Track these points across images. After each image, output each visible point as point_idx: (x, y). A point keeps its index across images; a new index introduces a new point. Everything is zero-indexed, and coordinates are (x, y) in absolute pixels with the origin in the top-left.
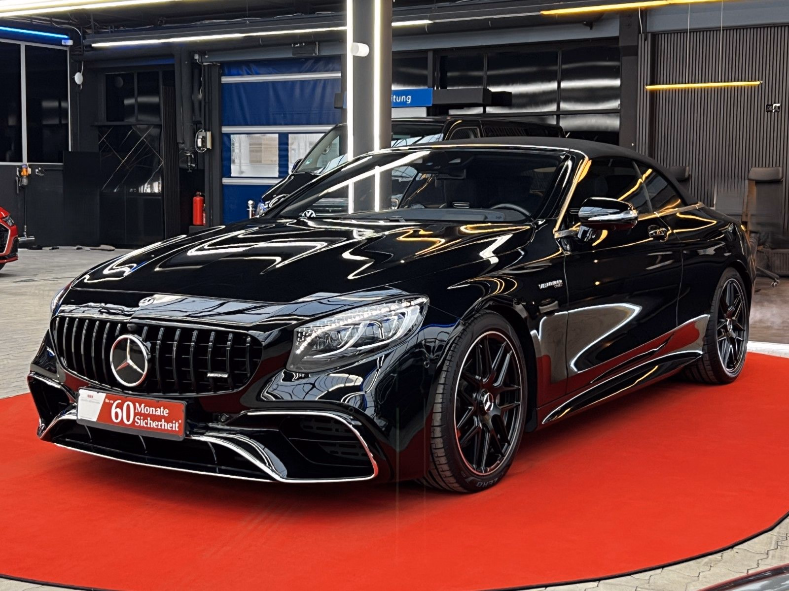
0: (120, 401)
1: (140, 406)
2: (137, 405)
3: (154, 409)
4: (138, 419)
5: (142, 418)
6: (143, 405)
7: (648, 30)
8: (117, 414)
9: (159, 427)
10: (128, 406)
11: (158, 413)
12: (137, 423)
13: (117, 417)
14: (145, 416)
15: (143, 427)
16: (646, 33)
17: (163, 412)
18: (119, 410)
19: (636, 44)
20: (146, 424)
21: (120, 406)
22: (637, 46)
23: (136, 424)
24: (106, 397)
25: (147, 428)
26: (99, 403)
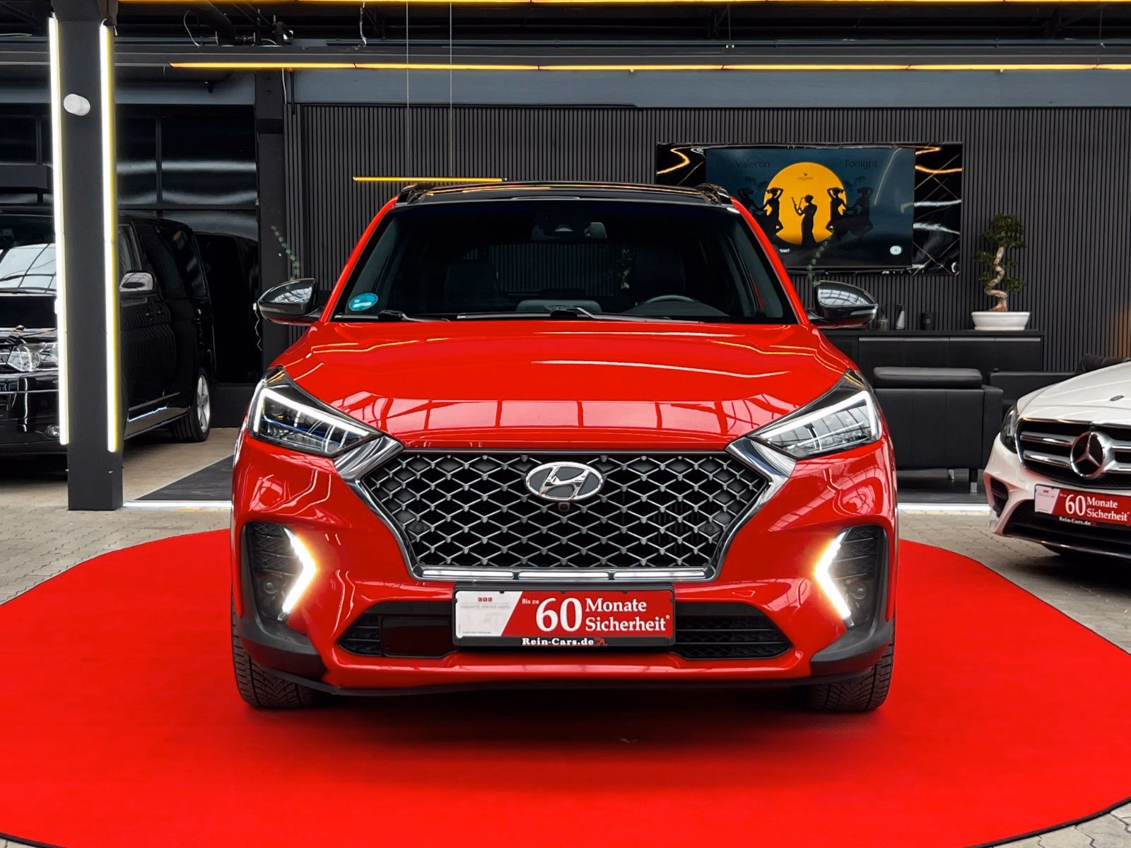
7: (297, 100)
16: (294, 104)
19: (281, 118)
22: (283, 120)
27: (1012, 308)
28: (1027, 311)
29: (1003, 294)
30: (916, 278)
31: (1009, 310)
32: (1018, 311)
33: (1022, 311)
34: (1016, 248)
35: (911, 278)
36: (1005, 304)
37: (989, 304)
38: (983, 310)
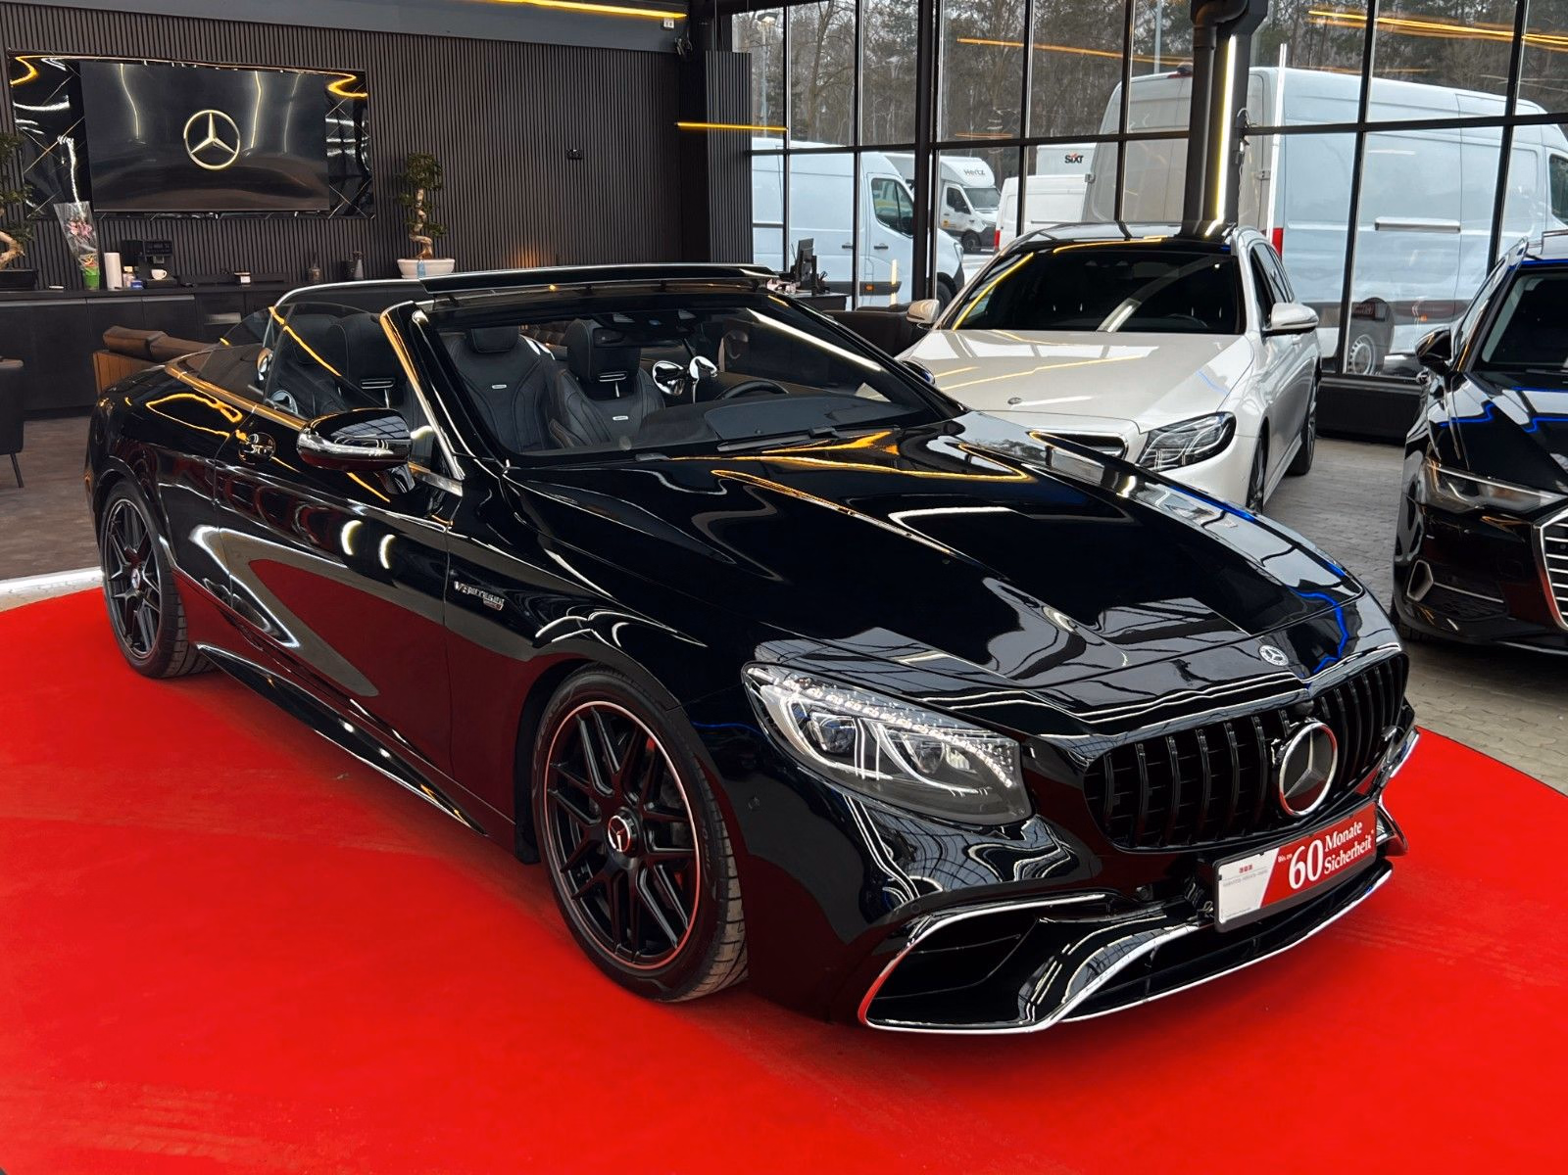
0: (1303, 848)
1: (1331, 838)
2: (1328, 838)
3: (1347, 832)
4: (1329, 862)
5: (1334, 856)
6: (1335, 834)
8: (1298, 873)
9: (1352, 857)
10: (1316, 847)
11: (1351, 836)
12: (1327, 869)
13: (1297, 882)
14: (1336, 852)
15: (1336, 870)
17: (1357, 829)
18: (1301, 865)
20: (1339, 863)
21: (1303, 858)
23: (1326, 873)
24: (1279, 854)
25: (1341, 868)
26: (1266, 871)
27: (438, 255)
28: (451, 258)
29: (428, 240)
30: (331, 222)
31: (434, 257)
32: (443, 258)
33: (447, 257)
34: (435, 189)
35: (327, 222)
36: (431, 251)
37: (414, 252)
38: (409, 258)
